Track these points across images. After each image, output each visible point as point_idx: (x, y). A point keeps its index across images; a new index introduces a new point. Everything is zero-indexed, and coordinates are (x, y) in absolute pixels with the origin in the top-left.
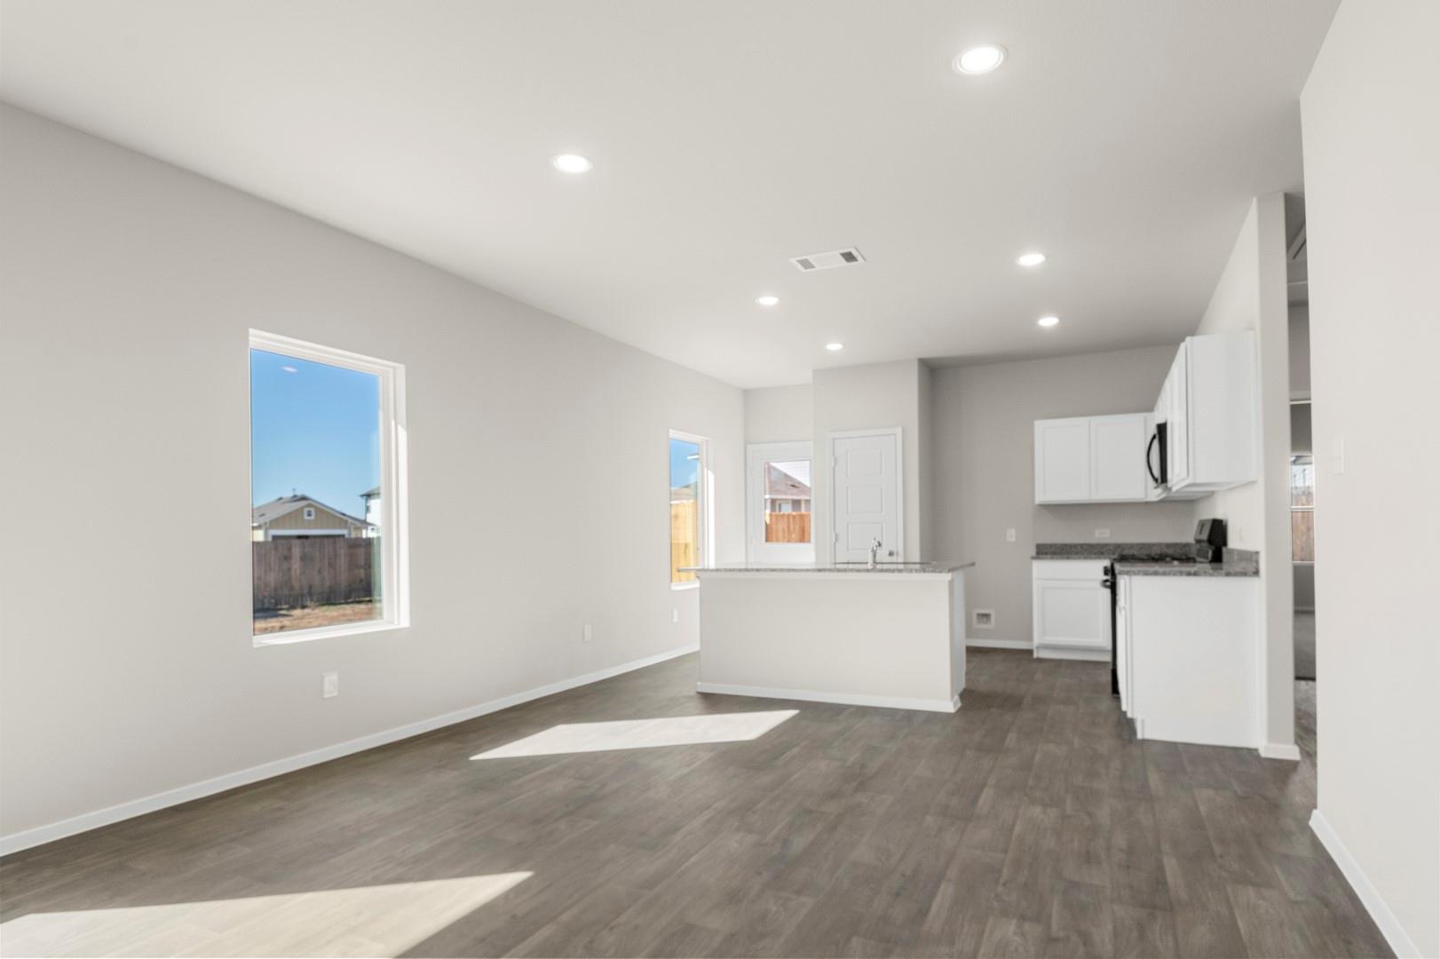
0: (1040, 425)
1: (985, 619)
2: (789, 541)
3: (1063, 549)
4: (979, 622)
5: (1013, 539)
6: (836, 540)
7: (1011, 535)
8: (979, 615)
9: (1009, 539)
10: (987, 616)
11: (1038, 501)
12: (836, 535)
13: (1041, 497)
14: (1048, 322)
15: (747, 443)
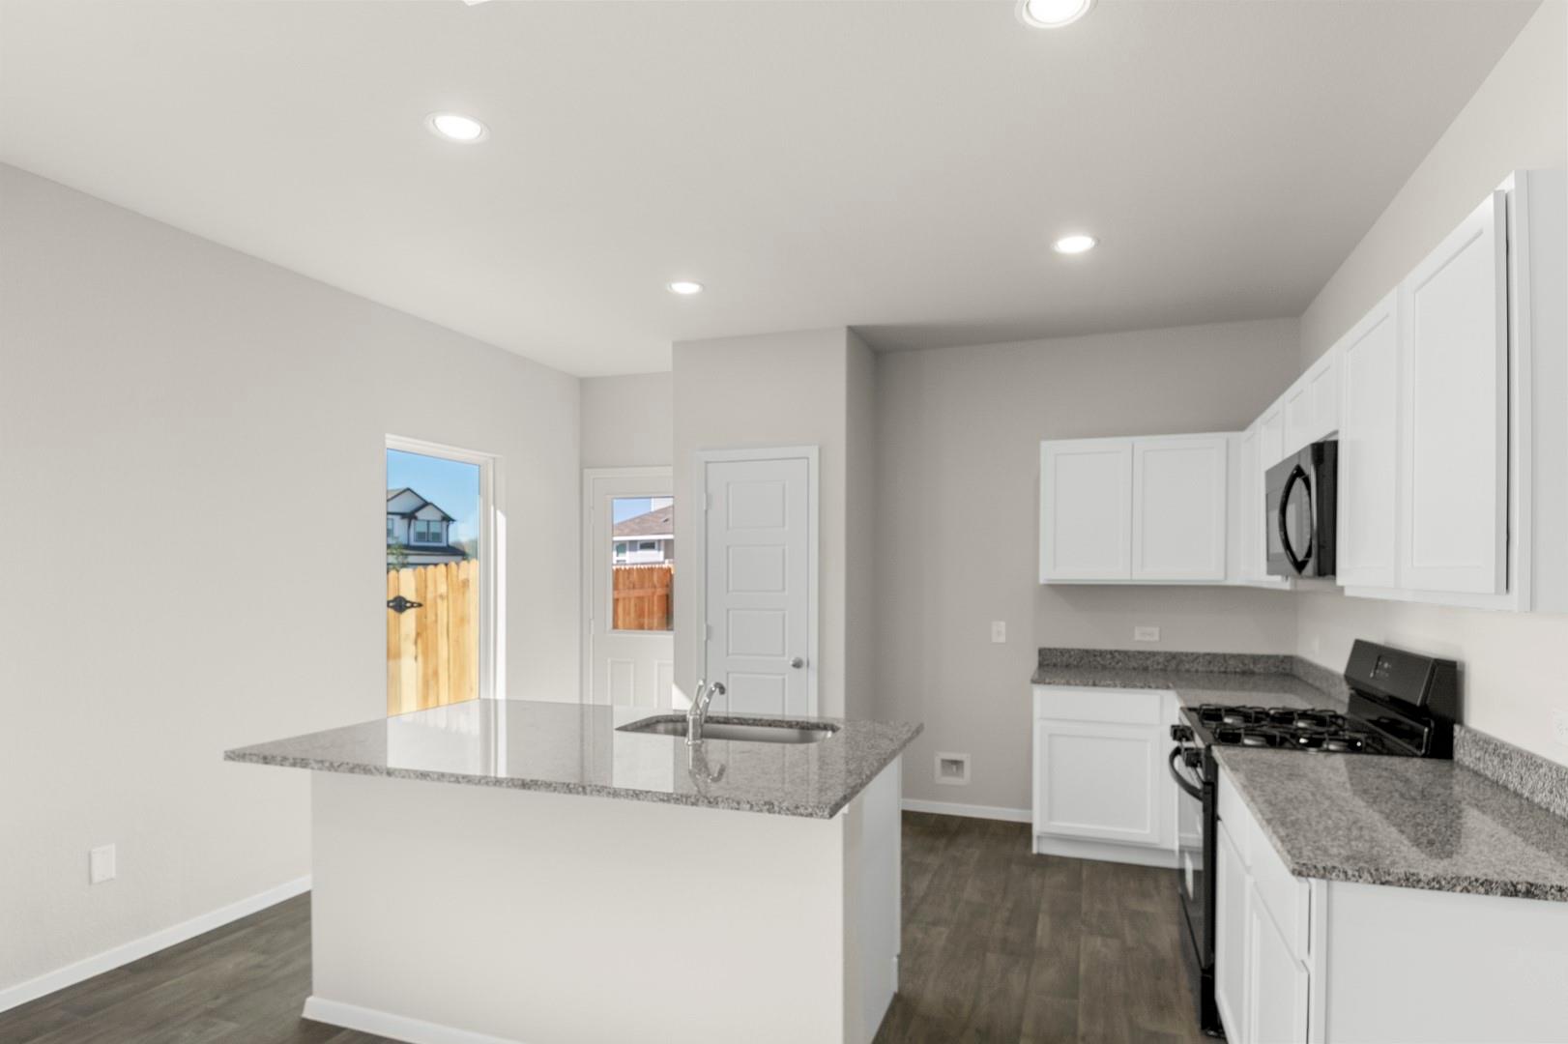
0: (1049, 449)
1: (954, 768)
2: (641, 627)
3: (1082, 658)
4: (945, 773)
5: (1002, 639)
6: (708, 637)
7: (999, 632)
8: (944, 761)
9: (995, 639)
10: (957, 764)
11: (1042, 581)
12: (708, 628)
13: (1050, 572)
14: (1075, 244)
15: (583, 466)
